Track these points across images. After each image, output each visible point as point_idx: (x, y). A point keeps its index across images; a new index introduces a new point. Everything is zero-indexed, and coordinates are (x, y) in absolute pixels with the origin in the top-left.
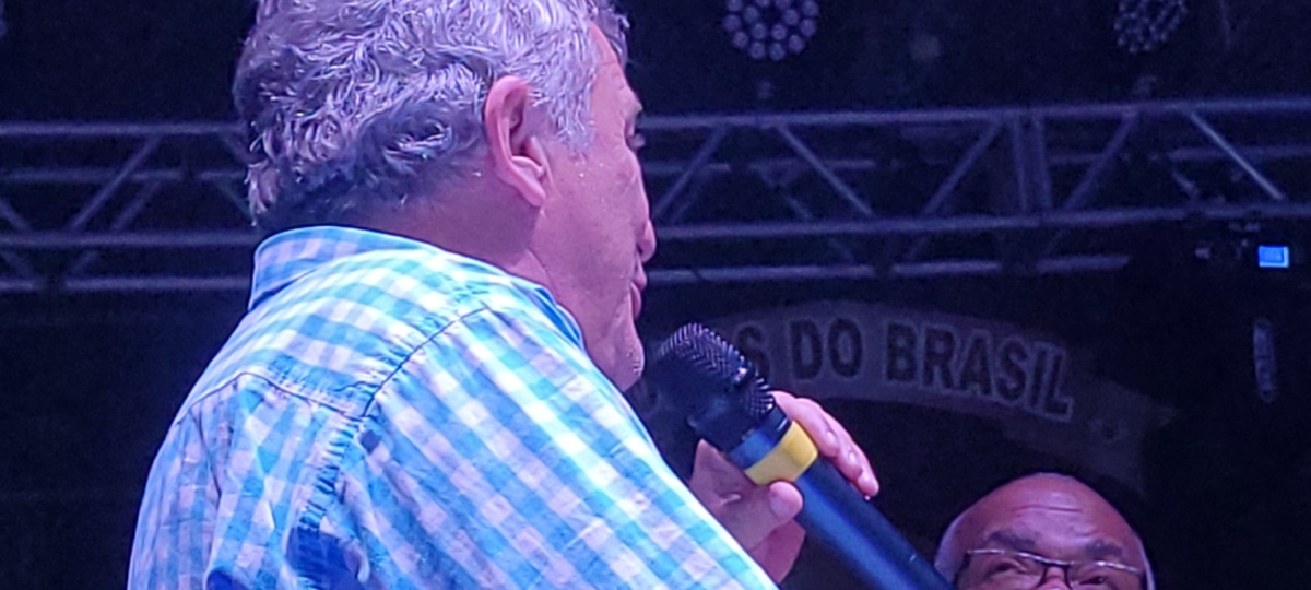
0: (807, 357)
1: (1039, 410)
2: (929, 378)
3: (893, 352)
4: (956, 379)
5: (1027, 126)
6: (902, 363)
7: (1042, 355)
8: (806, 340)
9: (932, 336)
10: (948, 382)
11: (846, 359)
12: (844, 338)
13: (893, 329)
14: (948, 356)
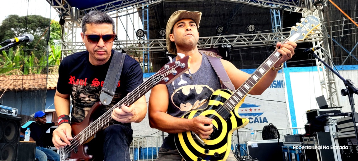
5: (212, 38)
9: (206, 52)
13: (203, 52)
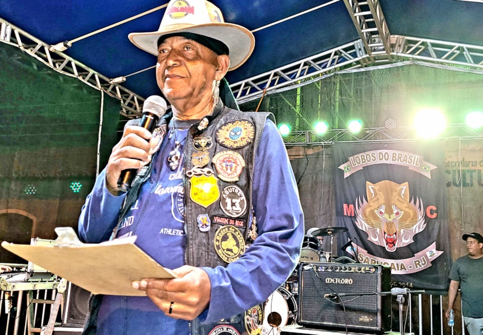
0: (381, 158)
1: (415, 165)
2: (398, 161)
3: (393, 157)
4: (402, 160)
6: (394, 159)
7: (415, 157)
8: (381, 155)
9: (399, 154)
10: (401, 161)
11: (387, 158)
12: (386, 155)
13: (393, 154)
14: (401, 157)
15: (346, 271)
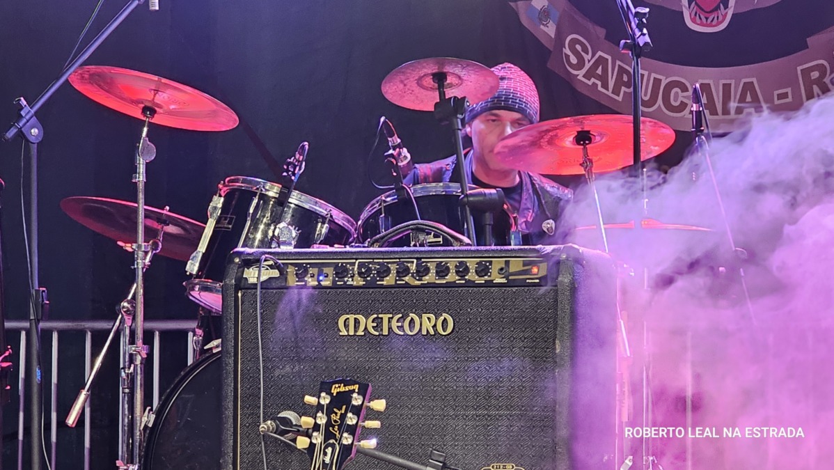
15: (427, 279)
